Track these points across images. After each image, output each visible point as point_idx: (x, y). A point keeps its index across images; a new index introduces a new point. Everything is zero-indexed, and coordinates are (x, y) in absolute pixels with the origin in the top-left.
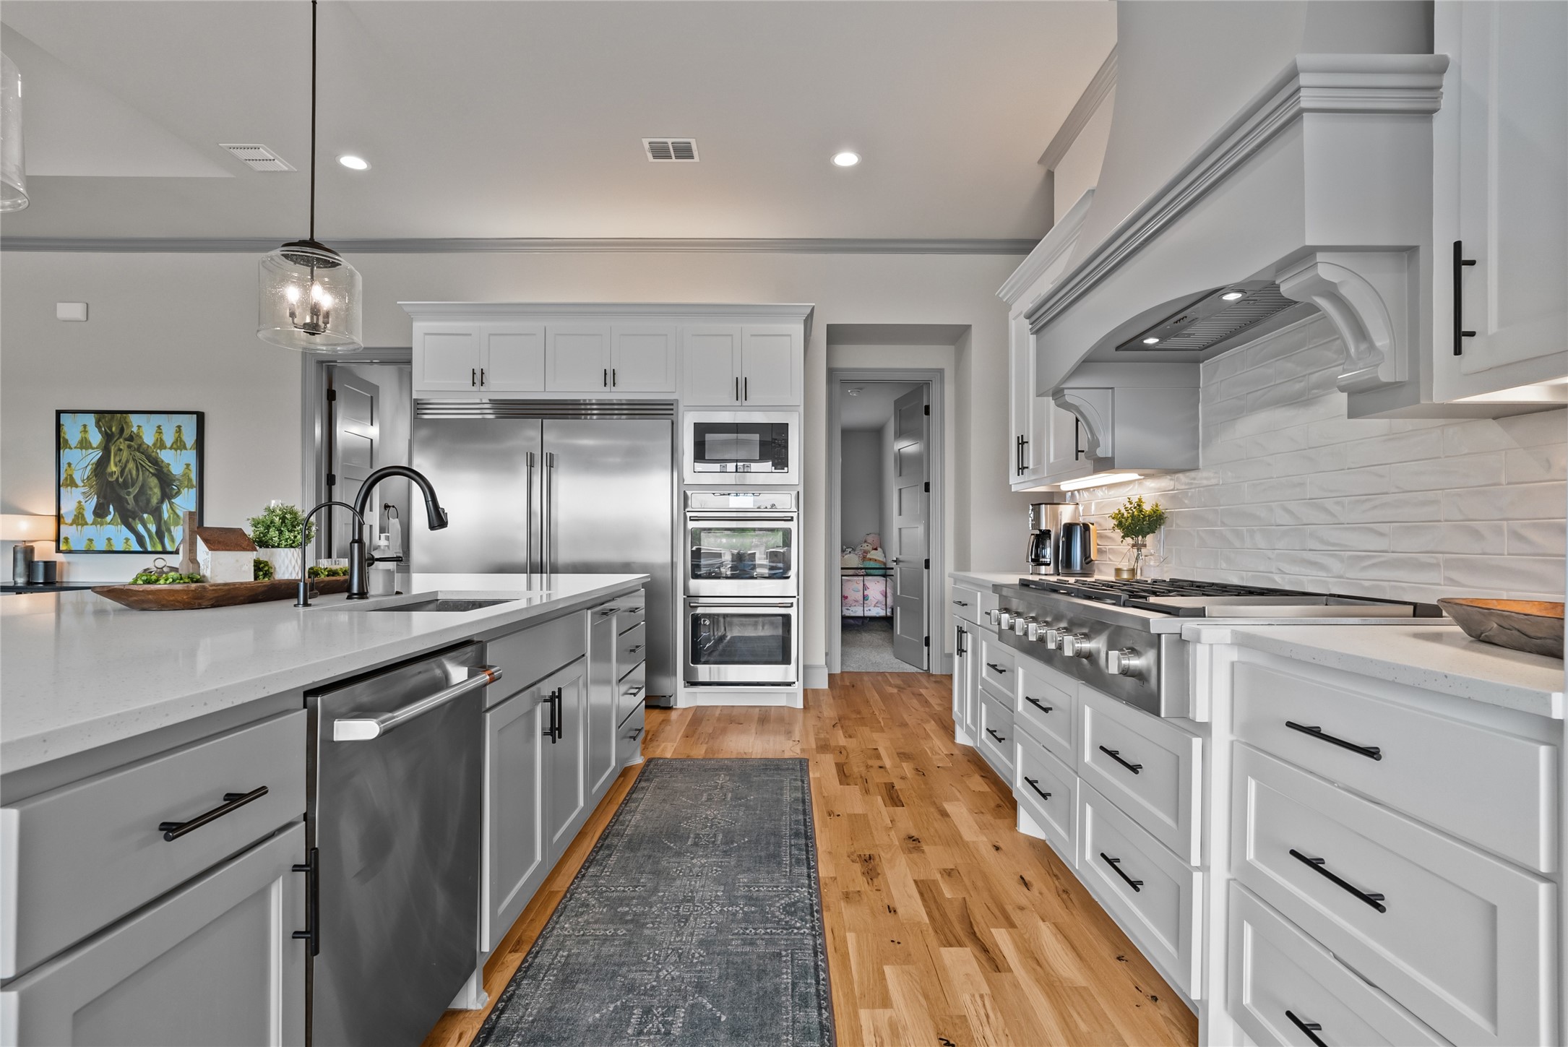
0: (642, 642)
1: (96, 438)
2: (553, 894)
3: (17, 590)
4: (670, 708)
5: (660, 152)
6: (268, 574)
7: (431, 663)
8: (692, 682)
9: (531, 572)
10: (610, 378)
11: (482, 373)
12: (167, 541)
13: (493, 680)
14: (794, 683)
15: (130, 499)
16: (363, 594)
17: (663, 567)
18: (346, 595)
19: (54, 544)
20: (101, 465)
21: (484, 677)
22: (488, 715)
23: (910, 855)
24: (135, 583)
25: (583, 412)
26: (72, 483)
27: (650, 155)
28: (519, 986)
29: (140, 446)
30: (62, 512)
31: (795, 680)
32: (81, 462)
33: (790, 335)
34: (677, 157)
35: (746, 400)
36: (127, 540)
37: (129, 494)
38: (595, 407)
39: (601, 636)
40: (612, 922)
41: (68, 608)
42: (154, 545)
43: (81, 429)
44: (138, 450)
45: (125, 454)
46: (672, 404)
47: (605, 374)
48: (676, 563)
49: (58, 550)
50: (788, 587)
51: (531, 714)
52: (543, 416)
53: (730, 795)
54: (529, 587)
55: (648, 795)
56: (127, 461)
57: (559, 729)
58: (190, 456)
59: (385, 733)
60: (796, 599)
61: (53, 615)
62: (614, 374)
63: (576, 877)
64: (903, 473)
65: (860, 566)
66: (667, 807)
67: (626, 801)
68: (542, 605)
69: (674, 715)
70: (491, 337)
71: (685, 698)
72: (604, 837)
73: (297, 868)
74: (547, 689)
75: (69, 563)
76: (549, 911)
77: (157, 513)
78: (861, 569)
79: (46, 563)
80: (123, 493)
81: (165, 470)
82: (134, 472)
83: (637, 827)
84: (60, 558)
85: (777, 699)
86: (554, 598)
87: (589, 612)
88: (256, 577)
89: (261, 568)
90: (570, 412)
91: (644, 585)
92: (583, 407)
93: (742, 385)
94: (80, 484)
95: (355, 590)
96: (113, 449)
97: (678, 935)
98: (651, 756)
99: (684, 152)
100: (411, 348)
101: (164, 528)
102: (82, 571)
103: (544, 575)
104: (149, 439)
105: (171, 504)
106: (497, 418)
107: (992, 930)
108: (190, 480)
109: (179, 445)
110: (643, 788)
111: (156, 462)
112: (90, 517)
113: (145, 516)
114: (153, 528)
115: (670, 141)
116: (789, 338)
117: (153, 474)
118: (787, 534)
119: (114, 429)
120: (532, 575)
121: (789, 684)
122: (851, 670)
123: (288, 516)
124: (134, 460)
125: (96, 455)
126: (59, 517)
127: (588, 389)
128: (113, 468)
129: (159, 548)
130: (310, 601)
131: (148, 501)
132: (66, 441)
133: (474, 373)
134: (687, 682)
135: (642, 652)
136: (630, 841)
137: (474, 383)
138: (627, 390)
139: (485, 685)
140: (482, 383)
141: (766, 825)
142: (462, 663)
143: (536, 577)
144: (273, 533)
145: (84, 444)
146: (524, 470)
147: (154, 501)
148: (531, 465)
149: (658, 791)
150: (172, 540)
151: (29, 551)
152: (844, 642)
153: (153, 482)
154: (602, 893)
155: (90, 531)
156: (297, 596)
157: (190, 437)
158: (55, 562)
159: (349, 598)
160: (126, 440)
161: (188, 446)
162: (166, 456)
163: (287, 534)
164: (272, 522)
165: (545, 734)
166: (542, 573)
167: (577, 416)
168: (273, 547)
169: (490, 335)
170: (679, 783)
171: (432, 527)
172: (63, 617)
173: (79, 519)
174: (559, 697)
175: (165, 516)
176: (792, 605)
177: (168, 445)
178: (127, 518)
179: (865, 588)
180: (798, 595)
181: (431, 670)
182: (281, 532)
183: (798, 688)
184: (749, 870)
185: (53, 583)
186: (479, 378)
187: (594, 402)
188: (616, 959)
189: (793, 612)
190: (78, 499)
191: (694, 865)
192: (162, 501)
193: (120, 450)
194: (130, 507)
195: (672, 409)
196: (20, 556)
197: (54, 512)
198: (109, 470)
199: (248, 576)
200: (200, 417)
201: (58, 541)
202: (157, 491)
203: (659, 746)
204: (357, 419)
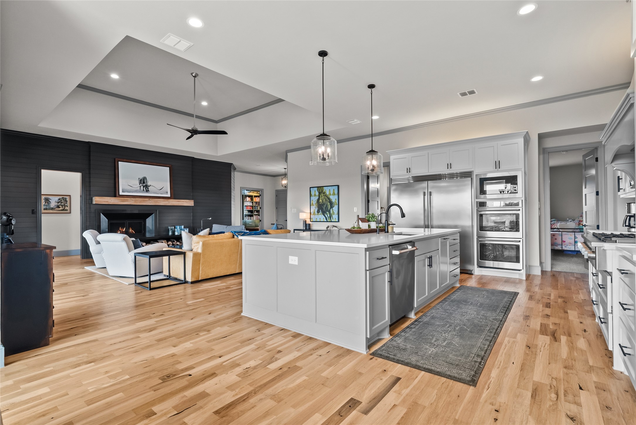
0: (459, 249)
1: (317, 194)
2: (430, 306)
3: (304, 231)
4: (472, 274)
5: (464, 94)
6: (370, 227)
7: (404, 244)
8: (480, 266)
9: (425, 228)
10: (449, 166)
11: (410, 169)
12: (332, 219)
13: (417, 249)
14: (522, 270)
15: (324, 208)
16: (388, 232)
17: (469, 227)
18: (384, 232)
19: (310, 220)
20: (318, 200)
21: (415, 248)
22: (415, 257)
23: (544, 318)
24: (351, 228)
25: (443, 177)
26: (313, 205)
27: (460, 96)
28: (422, 317)
29: (326, 195)
30: (311, 212)
31: (522, 269)
32: (315, 199)
33: (517, 143)
34: (469, 94)
35: (499, 168)
36: (324, 218)
37: (324, 207)
38: (447, 175)
39: (444, 245)
40: (445, 312)
41: (312, 235)
42: (329, 220)
43: (315, 192)
44: (325, 196)
45: (323, 197)
46: (471, 172)
47: (448, 165)
48: (474, 226)
49: (310, 221)
50: (518, 235)
51: (425, 260)
52: (428, 180)
53: (485, 296)
54: (425, 231)
55: (459, 293)
56: (323, 199)
57: (432, 265)
58: (336, 197)
59: (400, 254)
60: (522, 239)
61: (310, 237)
62: (451, 165)
63: (437, 304)
64: (587, 187)
65: (576, 228)
66: (464, 296)
67: (452, 293)
68: (428, 235)
69: (473, 276)
70: (412, 158)
71: (477, 271)
72: (445, 299)
73: (389, 271)
74: (429, 255)
75: (312, 224)
76: (429, 309)
77: (329, 211)
78: (577, 229)
79: (309, 224)
80: (323, 207)
81: (331, 201)
82: (325, 202)
83: (454, 298)
84: (311, 223)
85: (515, 275)
86: (432, 234)
87: (440, 238)
88: (368, 228)
89: (369, 226)
90: (438, 178)
91: (459, 232)
92: (442, 176)
93: (497, 163)
94: (314, 205)
95: (386, 231)
96: (321, 196)
97: (461, 317)
98: (462, 285)
99: (472, 92)
100: (390, 162)
101: (331, 216)
102: (315, 226)
103: (429, 229)
104: (328, 193)
105: (332, 209)
106: (414, 182)
107: (561, 336)
108: (336, 203)
109: (334, 194)
110: (458, 291)
111: (329, 199)
112: (316, 213)
113: (327, 212)
114: (329, 215)
115: (466, 91)
116: (517, 144)
117: (329, 202)
118: (517, 216)
119: (321, 191)
120: (425, 229)
121: (520, 270)
122: (557, 270)
123: (373, 215)
124: (325, 198)
125: (317, 198)
126: (310, 213)
127: (443, 170)
128: (321, 201)
129: (330, 221)
130: (379, 233)
131: (328, 209)
132: (312, 195)
133: (407, 169)
134: (478, 266)
135: (458, 253)
136: (452, 301)
137: (407, 172)
138: (457, 169)
139: (415, 250)
140: (410, 172)
141: (495, 304)
142: (411, 246)
143: (427, 229)
144: (370, 219)
145: (315, 195)
146: (422, 196)
147: (329, 208)
148: (424, 195)
149: (462, 293)
150: (333, 218)
151: (306, 221)
152: (553, 259)
153: (329, 204)
154: (443, 308)
155: (316, 216)
156: (377, 232)
157: (336, 192)
158: (310, 224)
159: (385, 233)
160: (323, 193)
161: (336, 194)
162: (331, 197)
163: (373, 219)
164: (370, 216)
165: (428, 266)
166: (428, 228)
167: (440, 179)
168: (370, 222)
169: (412, 157)
170: (470, 292)
171: (402, 217)
172: (311, 237)
173: (314, 214)
174: (431, 258)
175: (331, 212)
176: (520, 241)
177: (332, 194)
178: (324, 213)
179: (575, 237)
180: (523, 238)
181: (405, 246)
182: (372, 219)
183: (523, 272)
184: (485, 311)
185: (310, 229)
186: (409, 170)
187: (446, 174)
188: (445, 318)
189: (520, 244)
190: (314, 209)
191: (469, 308)
192: (330, 209)
193: (322, 196)
194: (324, 210)
195: (471, 174)
196: (304, 222)
197: (310, 212)
198: (320, 201)
199: (367, 228)
200: (338, 186)
201: (310, 219)
202: (329, 206)
203: (465, 283)
204: (373, 182)
